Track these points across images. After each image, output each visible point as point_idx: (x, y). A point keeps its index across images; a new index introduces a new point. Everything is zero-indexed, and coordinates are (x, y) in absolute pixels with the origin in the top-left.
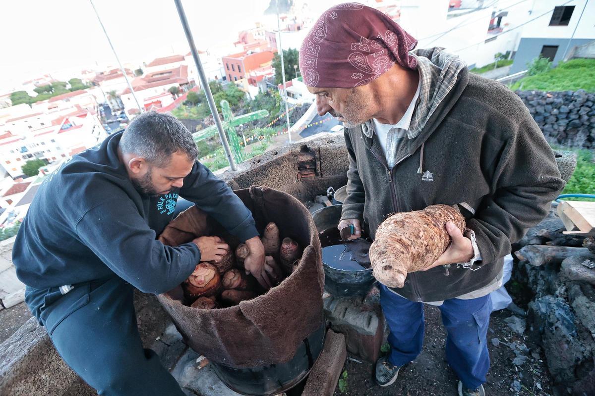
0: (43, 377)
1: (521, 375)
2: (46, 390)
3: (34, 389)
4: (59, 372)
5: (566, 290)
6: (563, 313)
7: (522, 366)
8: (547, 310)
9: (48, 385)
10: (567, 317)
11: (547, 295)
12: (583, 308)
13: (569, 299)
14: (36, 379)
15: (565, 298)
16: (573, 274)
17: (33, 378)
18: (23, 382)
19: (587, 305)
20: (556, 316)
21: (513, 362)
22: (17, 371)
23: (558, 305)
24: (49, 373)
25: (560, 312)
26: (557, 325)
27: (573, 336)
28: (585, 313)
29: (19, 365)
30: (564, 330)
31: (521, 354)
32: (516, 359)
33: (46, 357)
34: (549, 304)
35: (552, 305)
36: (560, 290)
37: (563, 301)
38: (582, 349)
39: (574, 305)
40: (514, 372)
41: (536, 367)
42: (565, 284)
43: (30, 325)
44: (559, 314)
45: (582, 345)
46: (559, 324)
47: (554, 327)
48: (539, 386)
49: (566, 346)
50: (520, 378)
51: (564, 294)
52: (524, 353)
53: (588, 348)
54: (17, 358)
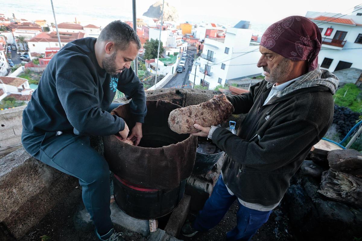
0: (14, 190)
1: (279, 226)
2: (13, 200)
3: (7, 197)
4: (22, 190)
5: (302, 181)
6: (300, 192)
7: (279, 221)
8: (292, 192)
9: (14, 197)
10: (301, 193)
11: (293, 184)
12: (309, 187)
13: (303, 184)
14: (10, 191)
15: (301, 185)
16: (305, 170)
17: (9, 189)
18: (3, 190)
19: (311, 186)
20: (297, 194)
21: (275, 219)
22: (3, 181)
23: (298, 188)
24: (17, 189)
25: (298, 191)
26: (297, 198)
27: (303, 202)
28: (310, 190)
29: (5, 177)
30: (300, 200)
31: (279, 215)
32: (277, 218)
33: (19, 178)
34: (293, 189)
35: (295, 189)
36: (299, 181)
37: (300, 186)
38: (308, 207)
39: (305, 187)
40: (275, 224)
41: (285, 222)
42: (301, 178)
43: (10, 157)
44: (298, 192)
45: (307, 206)
46: (298, 198)
47: (295, 200)
48: (286, 231)
49: (300, 208)
50: (278, 227)
51: (301, 183)
52: (280, 215)
53: (310, 207)
54: (4, 173)
